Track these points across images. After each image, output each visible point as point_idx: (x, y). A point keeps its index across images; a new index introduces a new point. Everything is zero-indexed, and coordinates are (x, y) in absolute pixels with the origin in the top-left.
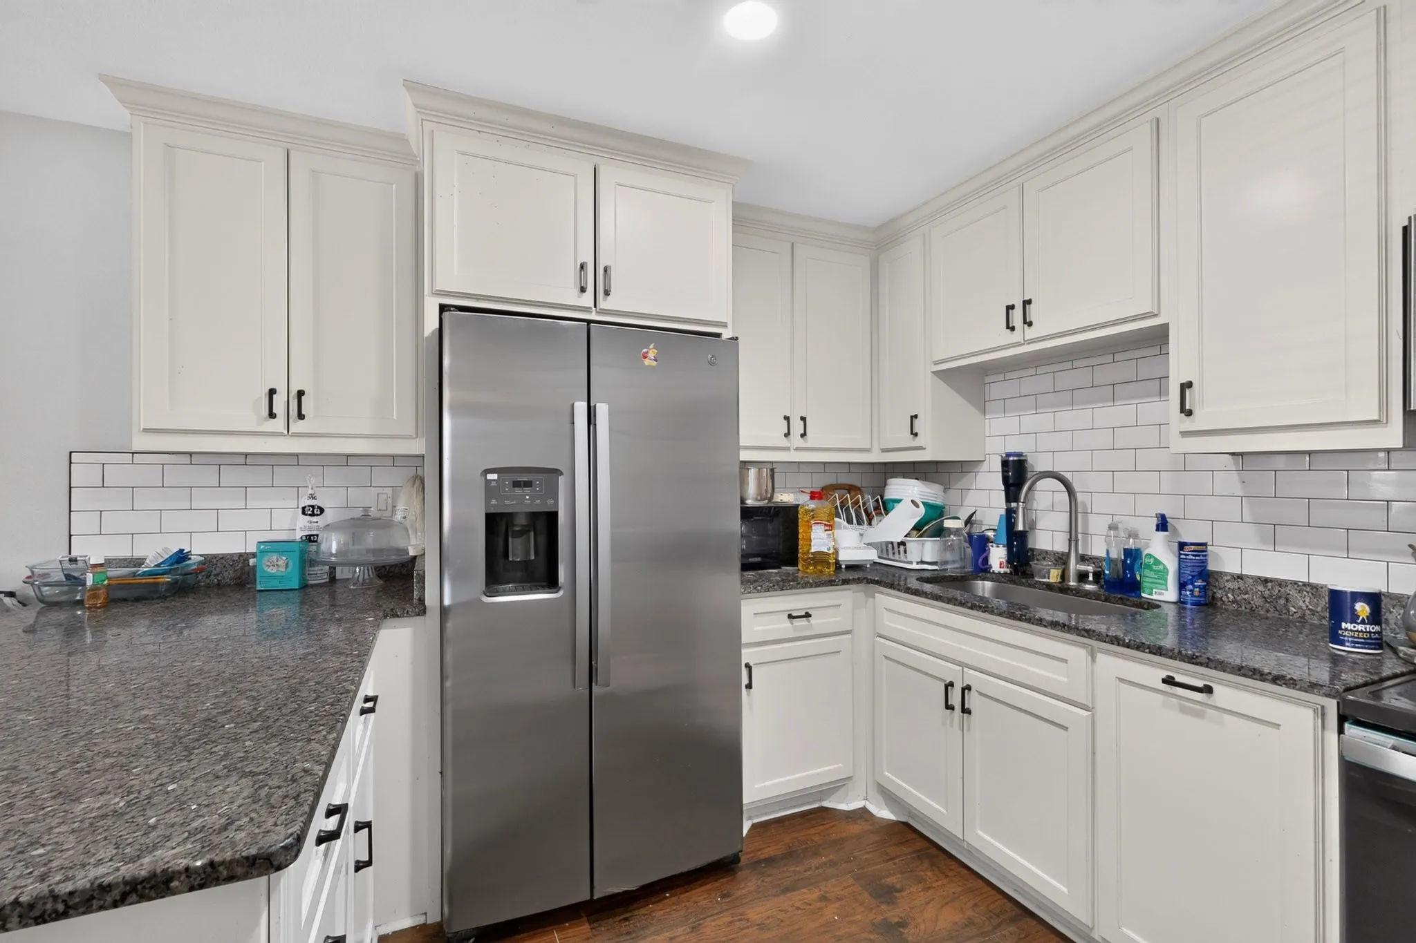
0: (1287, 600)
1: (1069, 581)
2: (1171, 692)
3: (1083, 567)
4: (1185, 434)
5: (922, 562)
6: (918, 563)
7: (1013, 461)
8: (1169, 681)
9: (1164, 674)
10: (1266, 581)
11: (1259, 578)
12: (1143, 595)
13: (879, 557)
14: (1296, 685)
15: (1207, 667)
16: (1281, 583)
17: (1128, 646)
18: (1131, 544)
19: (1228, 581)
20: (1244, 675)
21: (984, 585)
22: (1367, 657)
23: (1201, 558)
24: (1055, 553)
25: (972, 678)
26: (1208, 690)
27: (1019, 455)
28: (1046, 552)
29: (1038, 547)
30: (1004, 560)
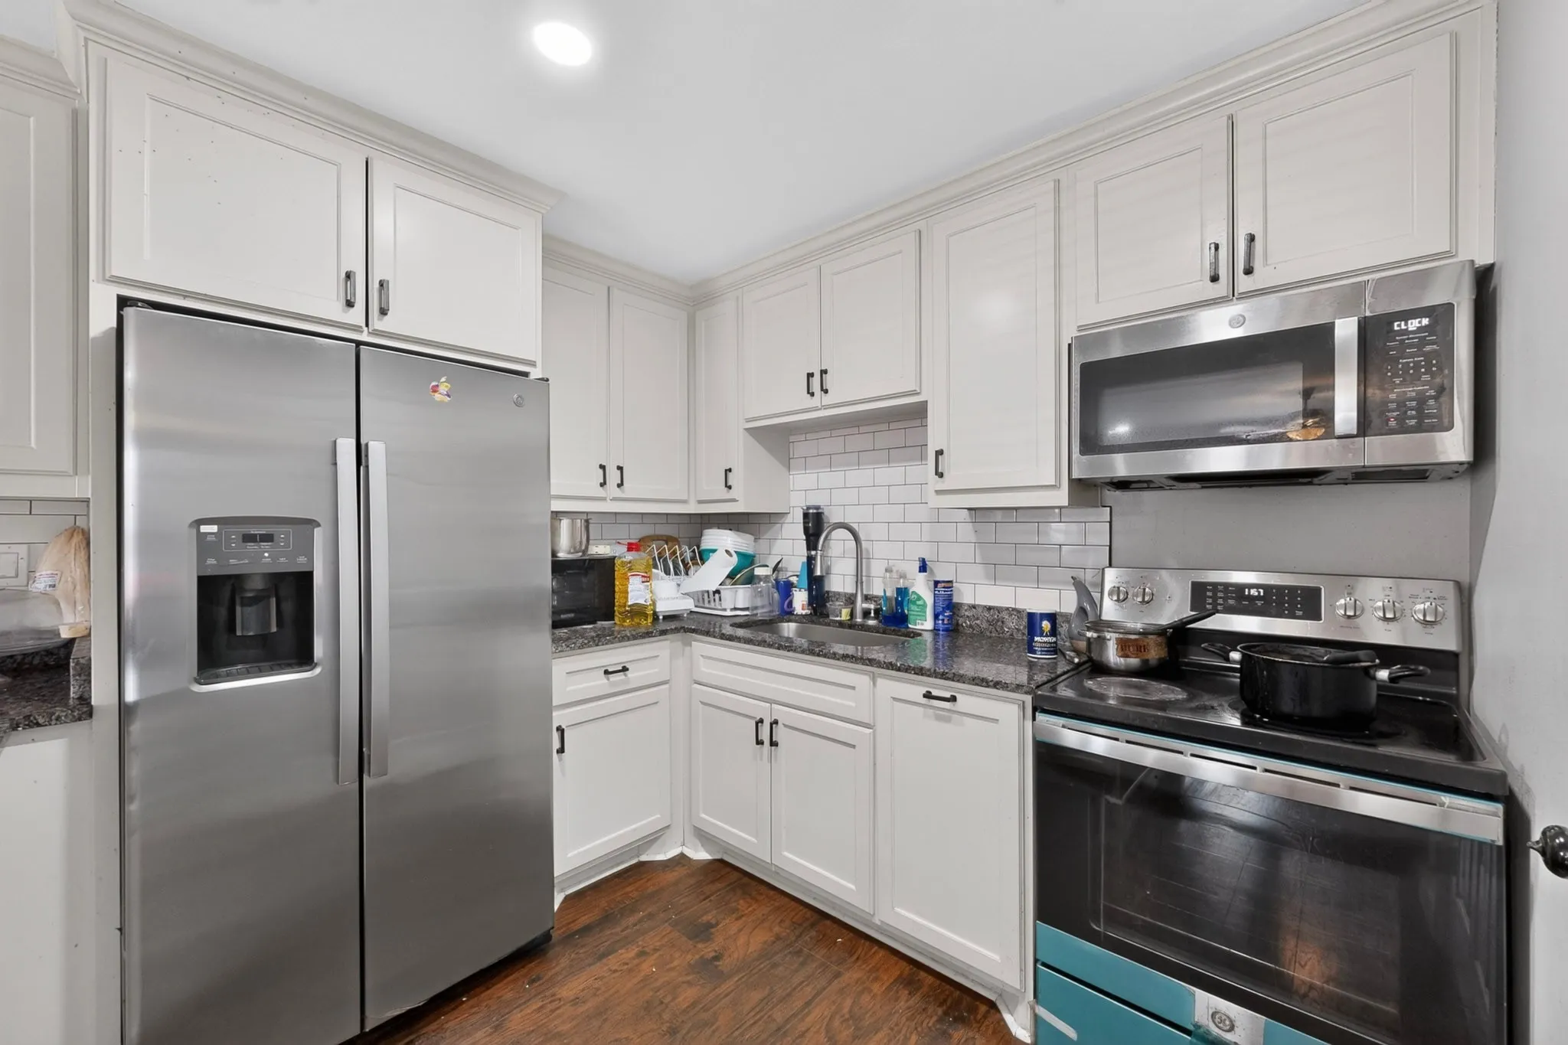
0: (1003, 622)
1: (856, 618)
2: (930, 704)
3: (865, 605)
4: (938, 492)
5: (735, 609)
6: (732, 610)
7: (812, 513)
8: (928, 695)
9: (924, 690)
10: (990, 608)
11: (985, 606)
12: (910, 626)
13: (696, 606)
14: (1007, 687)
15: (953, 680)
16: (999, 610)
17: (899, 670)
18: (901, 584)
19: (966, 610)
20: (977, 684)
21: (788, 626)
22: (1050, 661)
23: (949, 593)
24: (846, 594)
25: (780, 713)
26: (953, 699)
27: (818, 508)
28: (839, 594)
29: (833, 590)
30: (805, 603)
